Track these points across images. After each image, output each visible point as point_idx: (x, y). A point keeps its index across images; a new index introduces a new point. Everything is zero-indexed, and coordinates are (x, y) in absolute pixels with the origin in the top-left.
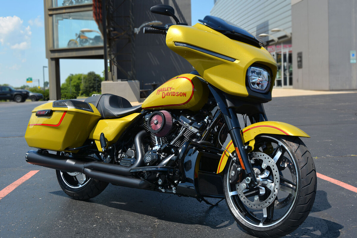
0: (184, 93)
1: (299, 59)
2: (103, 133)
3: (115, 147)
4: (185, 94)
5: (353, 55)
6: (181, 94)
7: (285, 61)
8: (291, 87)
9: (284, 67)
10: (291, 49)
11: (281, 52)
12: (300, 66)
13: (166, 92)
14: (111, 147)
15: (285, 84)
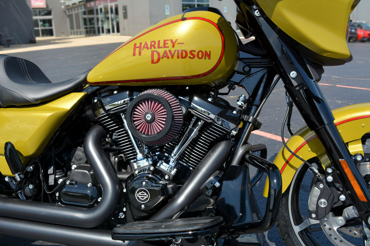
0: (206, 52)
1: (124, 11)
2: (10, 143)
3: (40, 165)
4: (207, 55)
5: (167, 9)
6: (200, 54)
7: (112, 12)
8: (119, 34)
9: (112, 18)
10: (117, 3)
11: (107, 6)
12: (125, 16)
13: (161, 51)
14: (31, 167)
15: (113, 31)
